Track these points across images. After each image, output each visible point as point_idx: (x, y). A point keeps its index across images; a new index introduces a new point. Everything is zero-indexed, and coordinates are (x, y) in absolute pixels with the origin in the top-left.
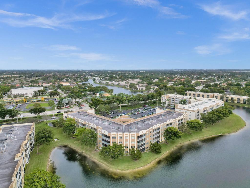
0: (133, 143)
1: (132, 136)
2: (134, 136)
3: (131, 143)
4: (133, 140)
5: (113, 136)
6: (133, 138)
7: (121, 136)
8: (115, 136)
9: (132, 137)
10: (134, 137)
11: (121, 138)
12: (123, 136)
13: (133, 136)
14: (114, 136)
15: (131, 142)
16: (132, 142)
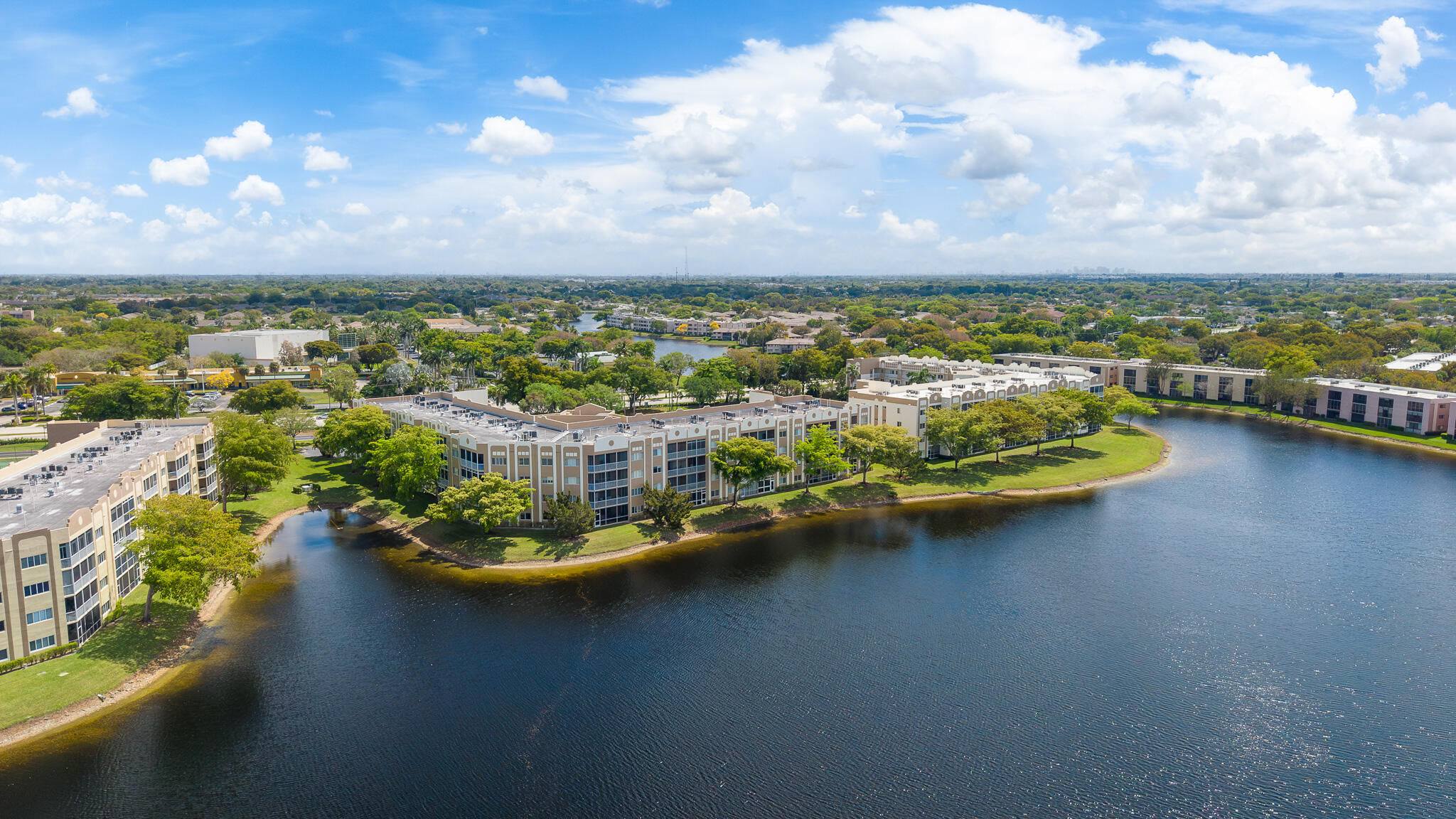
0: (572, 481)
1: (568, 454)
2: (576, 454)
3: (566, 481)
4: (572, 472)
5: (494, 453)
6: (572, 463)
7: (527, 454)
8: (503, 454)
9: (566, 459)
10: (573, 457)
11: (527, 461)
12: (535, 455)
13: (571, 454)
14: (499, 453)
15: (566, 478)
16: (569, 479)
